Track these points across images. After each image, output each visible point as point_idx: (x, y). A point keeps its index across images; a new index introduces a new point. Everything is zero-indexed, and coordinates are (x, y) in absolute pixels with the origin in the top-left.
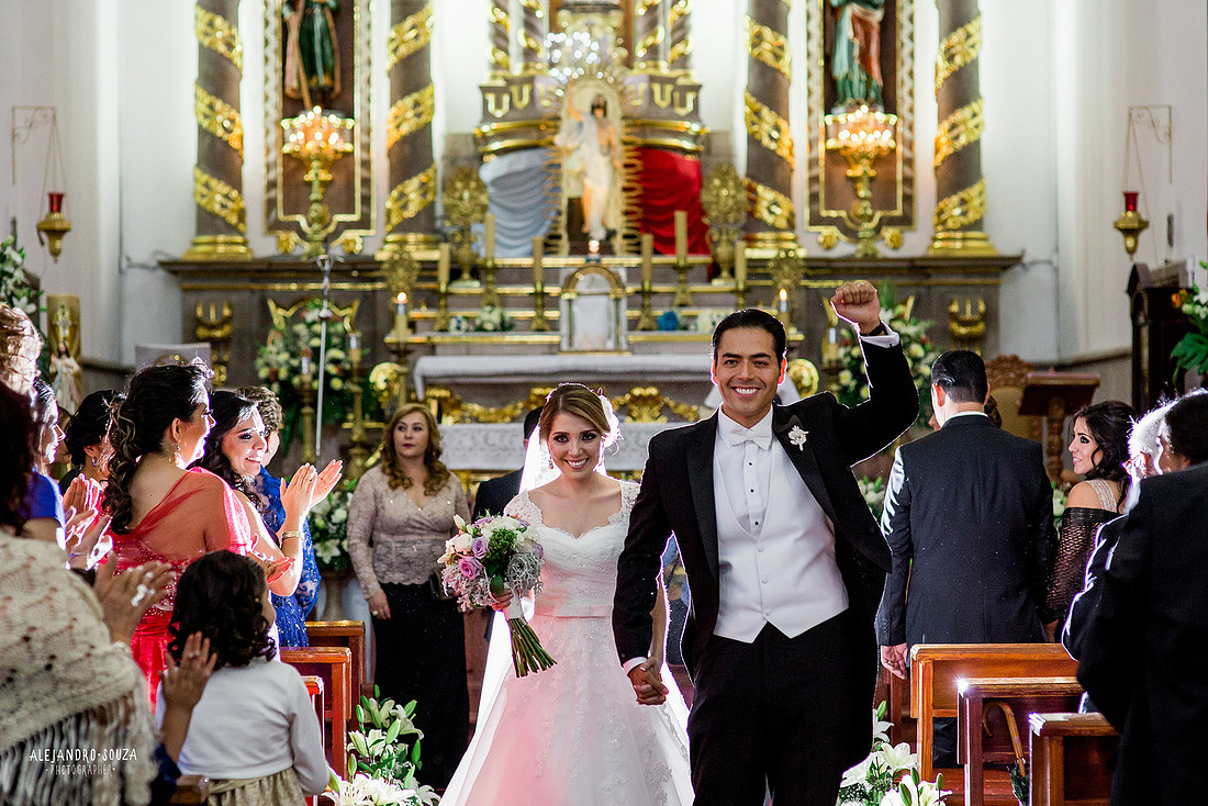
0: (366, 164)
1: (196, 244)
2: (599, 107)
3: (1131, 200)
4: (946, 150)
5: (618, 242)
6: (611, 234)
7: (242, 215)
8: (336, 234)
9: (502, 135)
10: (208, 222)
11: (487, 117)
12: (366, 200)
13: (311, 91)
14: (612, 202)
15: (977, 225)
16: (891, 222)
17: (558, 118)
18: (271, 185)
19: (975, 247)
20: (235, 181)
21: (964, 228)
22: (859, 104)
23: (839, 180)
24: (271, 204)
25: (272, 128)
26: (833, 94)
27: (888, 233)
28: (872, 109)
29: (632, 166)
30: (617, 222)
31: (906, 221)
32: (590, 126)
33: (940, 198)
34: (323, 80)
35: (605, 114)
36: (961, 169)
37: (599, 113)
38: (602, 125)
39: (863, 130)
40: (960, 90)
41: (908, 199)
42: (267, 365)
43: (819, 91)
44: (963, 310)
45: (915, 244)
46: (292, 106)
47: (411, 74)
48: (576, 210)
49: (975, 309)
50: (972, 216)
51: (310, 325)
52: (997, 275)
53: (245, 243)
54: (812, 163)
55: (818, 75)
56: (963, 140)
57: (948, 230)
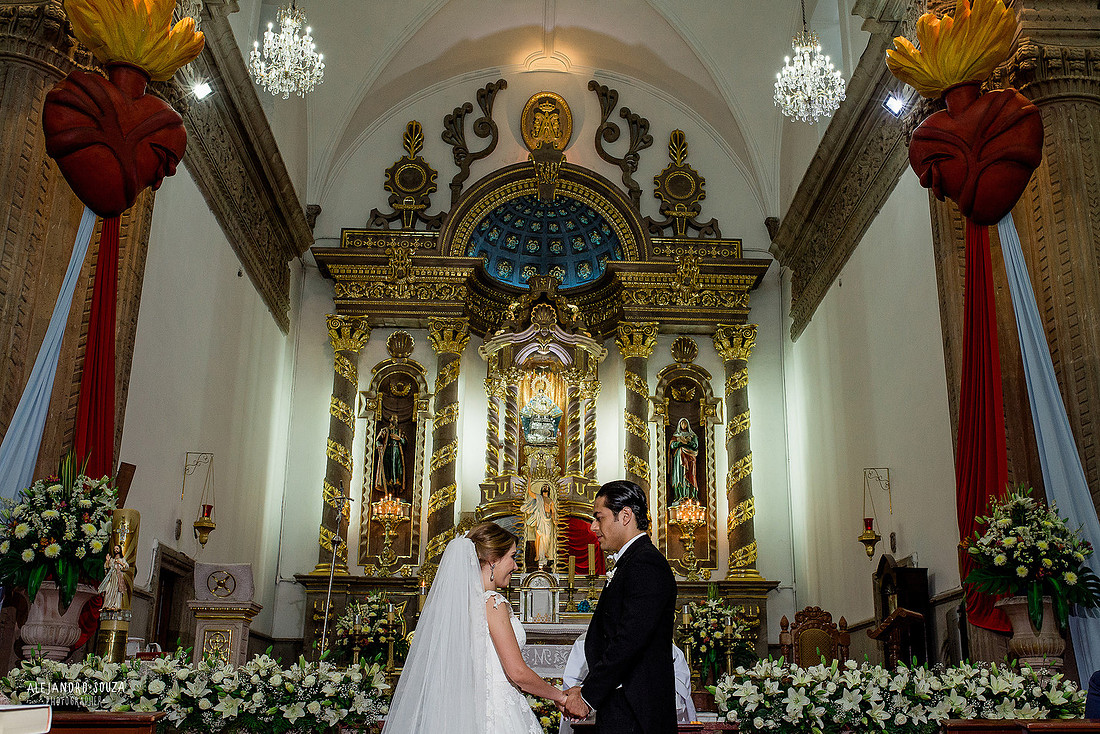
0: (417, 528)
1: (317, 568)
2: (545, 491)
3: (868, 523)
4: (735, 524)
5: (554, 567)
6: (550, 563)
7: (345, 553)
8: (398, 566)
9: (492, 510)
10: (325, 555)
11: (483, 501)
12: (416, 547)
13: (388, 487)
14: (552, 545)
15: (753, 565)
16: (705, 565)
17: (524, 500)
18: (363, 538)
19: (752, 577)
20: (344, 534)
21: (745, 567)
22: (686, 499)
23: (676, 542)
24: (362, 548)
25: (366, 506)
26: (672, 496)
27: (703, 570)
28: (694, 503)
29: (563, 526)
30: (553, 556)
31: (713, 564)
32: (540, 502)
33: (731, 550)
34: (396, 482)
35: (549, 494)
36: (743, 534)
37: (545, 494)
38: (547, 501)
39: (688, 513)
40: (741, 491)
41: (714, 552)
42: (343, 627)
43: (664, 493)
44: (747, 612)
45: (718, 575)
46: (377, 495)
47: (444, 476)
48: (531, 548)
49: (754, 612)
50: (750, 560)
51: (369, 604)
52: (765, 593)
53: (346, 568)
54: (661, 532)
55: (664, 484)
56: (744, 519)
57: (737, 568)
